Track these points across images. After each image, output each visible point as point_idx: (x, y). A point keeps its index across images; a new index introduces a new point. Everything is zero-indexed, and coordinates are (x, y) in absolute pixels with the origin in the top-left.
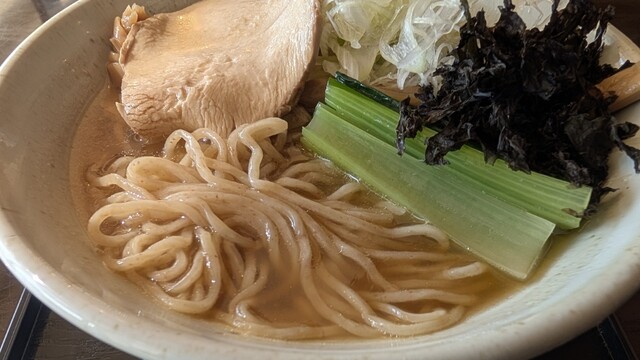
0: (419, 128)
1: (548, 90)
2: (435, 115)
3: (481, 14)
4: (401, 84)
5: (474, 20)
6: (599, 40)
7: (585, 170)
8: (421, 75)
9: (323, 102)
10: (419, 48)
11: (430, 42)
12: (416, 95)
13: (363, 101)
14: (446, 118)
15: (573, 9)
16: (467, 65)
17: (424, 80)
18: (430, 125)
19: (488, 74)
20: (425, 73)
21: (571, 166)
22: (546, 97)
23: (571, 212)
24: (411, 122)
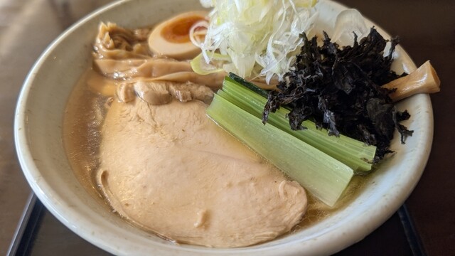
0: (278, 107)
1: (348, 89)
2: (287, 100)
3: (315, 39)
4: (268, 80)
5: (310, 42)
6: (391, 55)
7: (373, 136)
8: (279, 75)
9: (222, 89)
10: (276, 61)
11: (283, 56)
12: (277, 86)
13: (245, 90)
14: (293, 102)
15: (371, 39)
16: (301, 73)
17: (281, 78)
18: (285, 106)
19: (312, 79)
20: (281, 74)
21: (366, 133)
22: (348, 92)
23: (365, 160)
24: (274, 103)
